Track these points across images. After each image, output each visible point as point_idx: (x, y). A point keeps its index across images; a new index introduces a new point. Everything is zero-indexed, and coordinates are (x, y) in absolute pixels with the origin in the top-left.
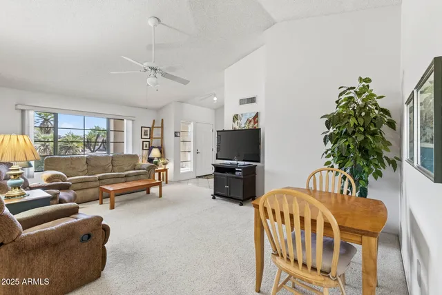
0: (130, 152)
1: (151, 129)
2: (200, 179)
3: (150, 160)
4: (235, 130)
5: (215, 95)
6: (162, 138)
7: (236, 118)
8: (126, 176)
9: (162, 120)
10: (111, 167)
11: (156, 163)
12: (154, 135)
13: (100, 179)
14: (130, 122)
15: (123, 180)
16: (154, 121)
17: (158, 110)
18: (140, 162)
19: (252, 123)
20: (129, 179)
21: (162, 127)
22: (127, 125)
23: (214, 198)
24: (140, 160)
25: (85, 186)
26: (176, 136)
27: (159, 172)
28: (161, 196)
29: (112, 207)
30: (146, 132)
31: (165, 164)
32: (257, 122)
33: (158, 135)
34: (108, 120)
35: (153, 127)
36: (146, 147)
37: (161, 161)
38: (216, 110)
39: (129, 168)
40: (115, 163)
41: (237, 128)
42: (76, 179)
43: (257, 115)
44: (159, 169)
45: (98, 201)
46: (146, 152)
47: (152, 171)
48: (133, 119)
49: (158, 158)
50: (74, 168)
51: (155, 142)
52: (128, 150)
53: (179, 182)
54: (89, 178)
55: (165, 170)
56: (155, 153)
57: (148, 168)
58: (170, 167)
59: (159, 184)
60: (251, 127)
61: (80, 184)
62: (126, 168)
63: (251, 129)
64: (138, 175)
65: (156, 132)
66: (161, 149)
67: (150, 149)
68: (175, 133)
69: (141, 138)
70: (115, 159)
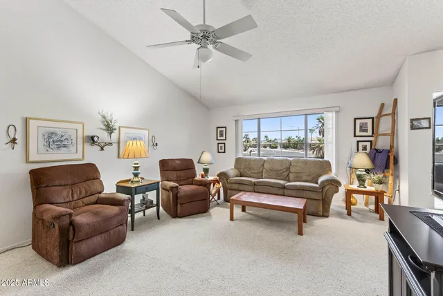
1: (375, 121)
6: (393, 133)
8: (285, 188)
9: (395, 101)
12: (382, 130)
16: (382, 105)
21: (394, 113)
26: (412, 128)
29: (231, 219)
30: (364, 125)
34: (306, 116)
35: (380, 115)
36: (365, 150)
57: (322, 183)
68: (412, 121)
69: (355, 136)
70: (293, 164)
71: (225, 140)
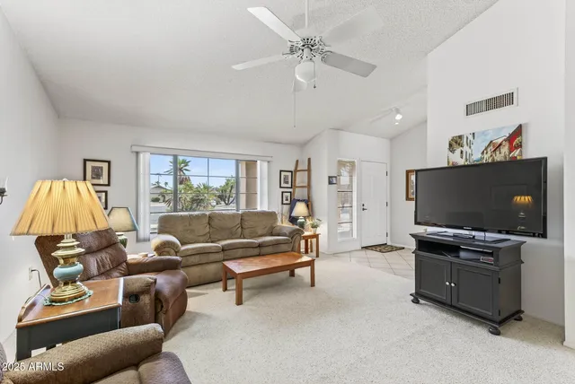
0: (265, 209)
1: (293, 173)
2: (371, 253)
3: (293, 220)
4: (453, 168)
5: (398, 111)
6: (309, 186)
7: (456, 143)
8: (260, 246)
9: (309, 160)
10: (240, 229)
11: (302, 225)
12: (298, 183)
13: (224, 249)
14: (266, 164)
15: (256, 251)
16: (297, 161)
17: (303, 145)
18: (279, 223)
19: (505, 150)
20: (265, 250)
21: (309, 170)
22: (261, 168)
23: (416, 301)
24: (279, 219)
25: (204, 259)
26: (330, 183)
27: (306, 239)
28: (313, 284)
29: (239, 302)
30: (286, 177)
31: (314, 226)
32: (520, 146)
33: (303, 182)
34: (238, 161)
35: (296, 170)
36: (287, 200)
37: (309, 222)
38: (392, 139)
39: (265, 232)
40: (246, 224)
41: (461, 162)
42: (193, 249)
43: (518, 132)
44: (306, 234)
45: (221, 284)
46: (286, 208)
47: (297, 237)
48: (269, 159)
49: (305, 217)
50: (192, 231)
51: (299, 193)
52: (262, 205)
53: (335, 254)
54: (210, 247)
55: (316, 236)
56: (300, 209)
57: (291, 233)
58: (322, 230)
59: (311, 264)
60: (499, 157)
61: (197, 257)
62: (260, 233)
63: (500, 162)
64: (277, 243)
65: (301, 179)
66: (308, 203)
67: (292, 204)
68: (329, 177)
69: (281, 187)
70: (245, 218)
71: (109, 185)
